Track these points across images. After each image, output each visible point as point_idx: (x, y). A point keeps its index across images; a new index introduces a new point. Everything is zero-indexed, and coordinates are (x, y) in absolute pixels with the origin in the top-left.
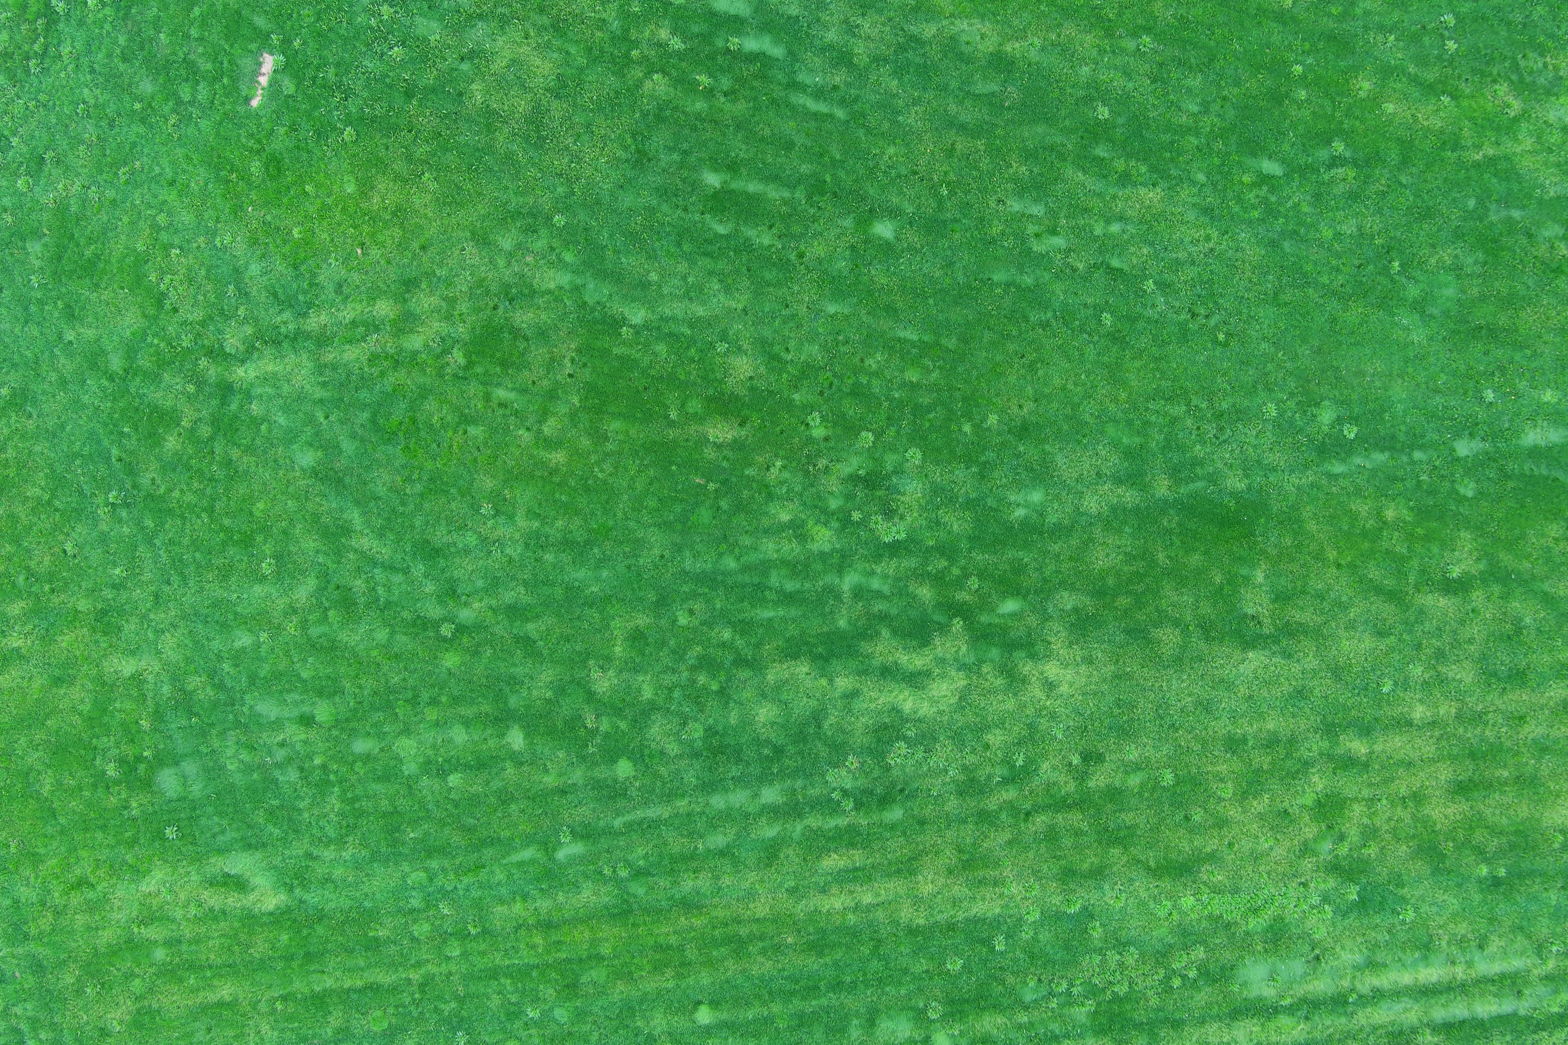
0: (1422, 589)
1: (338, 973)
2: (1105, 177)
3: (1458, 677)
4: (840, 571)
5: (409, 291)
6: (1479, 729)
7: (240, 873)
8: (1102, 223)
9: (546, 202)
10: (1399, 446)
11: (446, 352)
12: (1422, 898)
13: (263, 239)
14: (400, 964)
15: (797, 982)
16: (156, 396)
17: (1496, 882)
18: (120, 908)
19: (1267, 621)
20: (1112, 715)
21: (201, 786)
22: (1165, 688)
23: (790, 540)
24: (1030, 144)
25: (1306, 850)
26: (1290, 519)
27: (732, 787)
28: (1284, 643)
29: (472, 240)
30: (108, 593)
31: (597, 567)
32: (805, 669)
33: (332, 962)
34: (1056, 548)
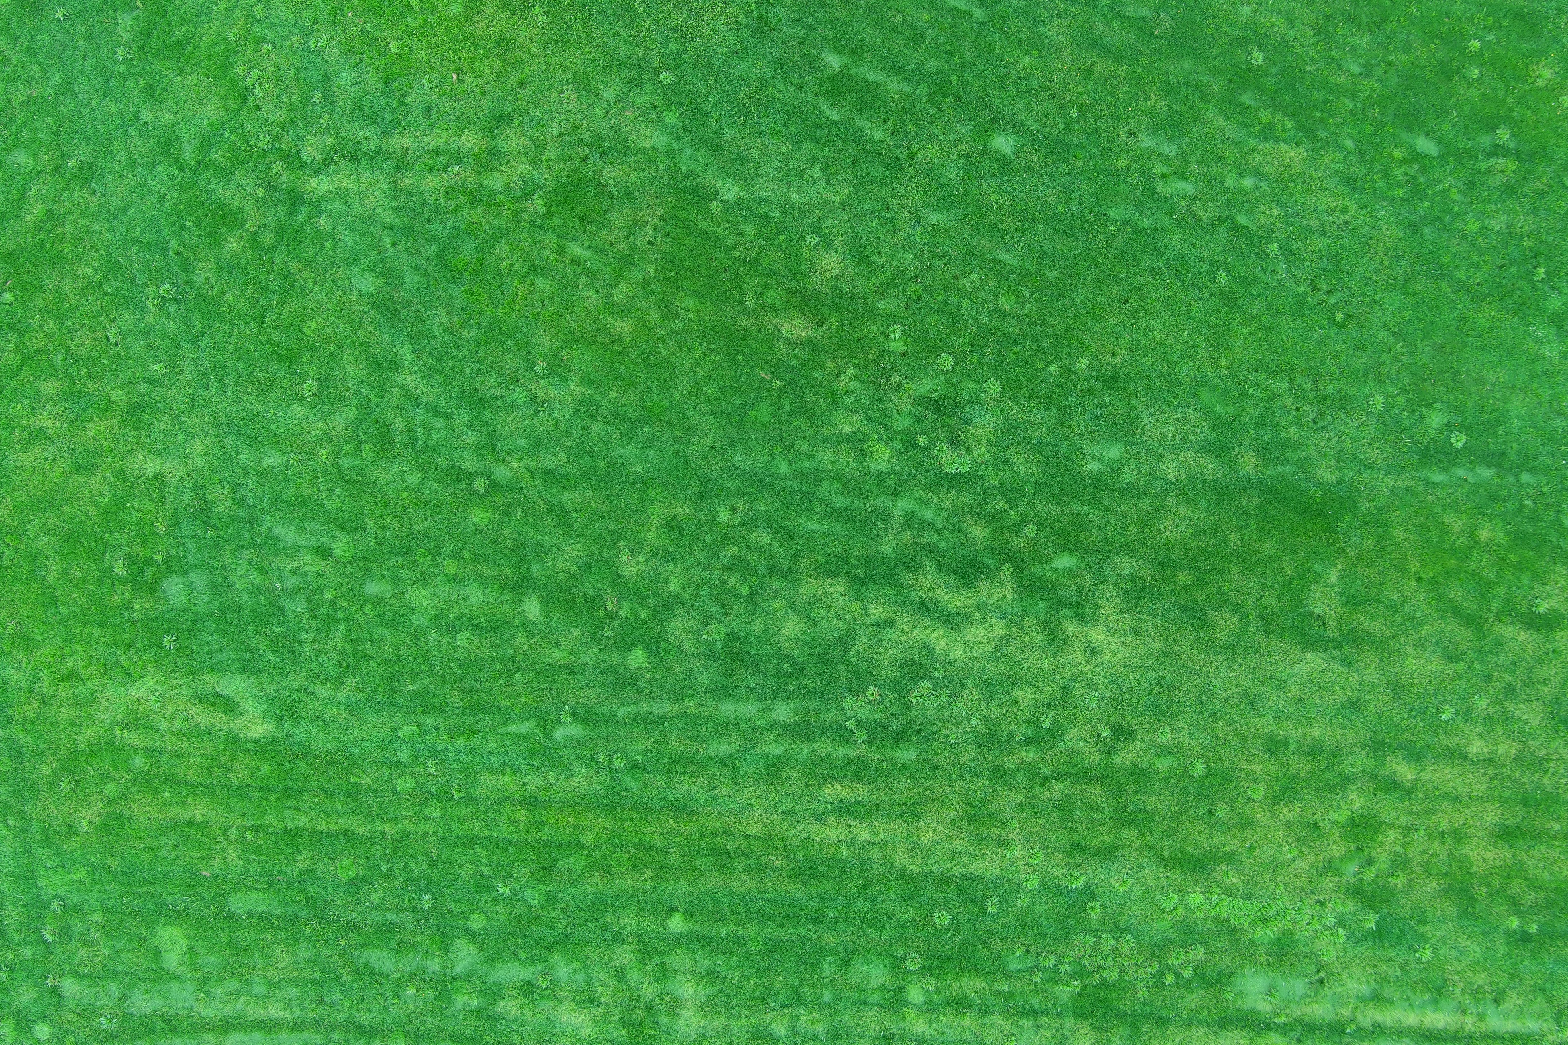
0: (1504, 619)
1: (314, 814)
2: (1247, 126)
3: (1525, 717)
4: (895, 494)
5: (498, 127)
6: (1537, 775)
7: (231, 694)
8: (1235, 176)
9: (655, 57)
10: (1507, 464)
11: (527, 196)
12: (1443, 940)
13: (358, 48)
14: (378, 815)
15: (778, 907)
16: (225, 194)
17: (1525, 938)
18: (106, 709)
19: (1333, 624)
20: (1152, 692)
21: (206, 600)
22: (1212, 675)
23: (848, 455)
24: (1173, 78)
25: (1329, 867)
26: (1376, 522)
27: (744, 697)
28: (1347, 649)
29: (573, 83)
30: (144, 388)
31: (644, 447)
32: (841, 590)
33: (309, 801)
34: (1125, 509)
